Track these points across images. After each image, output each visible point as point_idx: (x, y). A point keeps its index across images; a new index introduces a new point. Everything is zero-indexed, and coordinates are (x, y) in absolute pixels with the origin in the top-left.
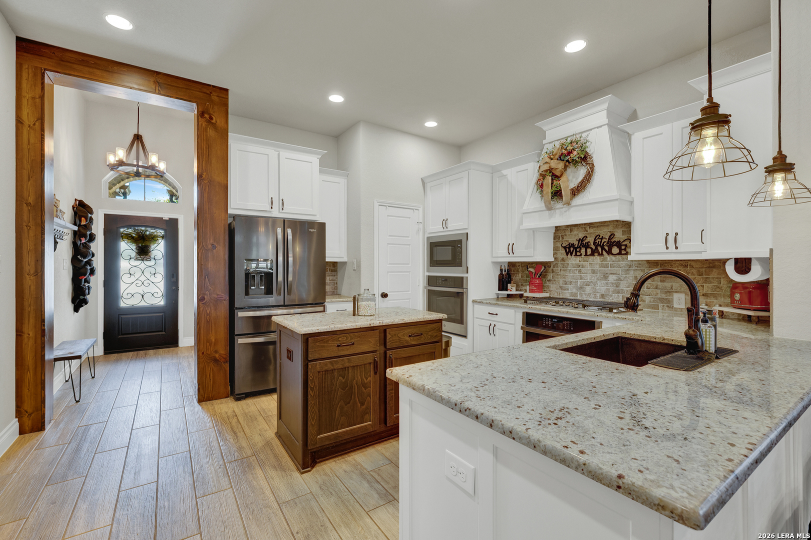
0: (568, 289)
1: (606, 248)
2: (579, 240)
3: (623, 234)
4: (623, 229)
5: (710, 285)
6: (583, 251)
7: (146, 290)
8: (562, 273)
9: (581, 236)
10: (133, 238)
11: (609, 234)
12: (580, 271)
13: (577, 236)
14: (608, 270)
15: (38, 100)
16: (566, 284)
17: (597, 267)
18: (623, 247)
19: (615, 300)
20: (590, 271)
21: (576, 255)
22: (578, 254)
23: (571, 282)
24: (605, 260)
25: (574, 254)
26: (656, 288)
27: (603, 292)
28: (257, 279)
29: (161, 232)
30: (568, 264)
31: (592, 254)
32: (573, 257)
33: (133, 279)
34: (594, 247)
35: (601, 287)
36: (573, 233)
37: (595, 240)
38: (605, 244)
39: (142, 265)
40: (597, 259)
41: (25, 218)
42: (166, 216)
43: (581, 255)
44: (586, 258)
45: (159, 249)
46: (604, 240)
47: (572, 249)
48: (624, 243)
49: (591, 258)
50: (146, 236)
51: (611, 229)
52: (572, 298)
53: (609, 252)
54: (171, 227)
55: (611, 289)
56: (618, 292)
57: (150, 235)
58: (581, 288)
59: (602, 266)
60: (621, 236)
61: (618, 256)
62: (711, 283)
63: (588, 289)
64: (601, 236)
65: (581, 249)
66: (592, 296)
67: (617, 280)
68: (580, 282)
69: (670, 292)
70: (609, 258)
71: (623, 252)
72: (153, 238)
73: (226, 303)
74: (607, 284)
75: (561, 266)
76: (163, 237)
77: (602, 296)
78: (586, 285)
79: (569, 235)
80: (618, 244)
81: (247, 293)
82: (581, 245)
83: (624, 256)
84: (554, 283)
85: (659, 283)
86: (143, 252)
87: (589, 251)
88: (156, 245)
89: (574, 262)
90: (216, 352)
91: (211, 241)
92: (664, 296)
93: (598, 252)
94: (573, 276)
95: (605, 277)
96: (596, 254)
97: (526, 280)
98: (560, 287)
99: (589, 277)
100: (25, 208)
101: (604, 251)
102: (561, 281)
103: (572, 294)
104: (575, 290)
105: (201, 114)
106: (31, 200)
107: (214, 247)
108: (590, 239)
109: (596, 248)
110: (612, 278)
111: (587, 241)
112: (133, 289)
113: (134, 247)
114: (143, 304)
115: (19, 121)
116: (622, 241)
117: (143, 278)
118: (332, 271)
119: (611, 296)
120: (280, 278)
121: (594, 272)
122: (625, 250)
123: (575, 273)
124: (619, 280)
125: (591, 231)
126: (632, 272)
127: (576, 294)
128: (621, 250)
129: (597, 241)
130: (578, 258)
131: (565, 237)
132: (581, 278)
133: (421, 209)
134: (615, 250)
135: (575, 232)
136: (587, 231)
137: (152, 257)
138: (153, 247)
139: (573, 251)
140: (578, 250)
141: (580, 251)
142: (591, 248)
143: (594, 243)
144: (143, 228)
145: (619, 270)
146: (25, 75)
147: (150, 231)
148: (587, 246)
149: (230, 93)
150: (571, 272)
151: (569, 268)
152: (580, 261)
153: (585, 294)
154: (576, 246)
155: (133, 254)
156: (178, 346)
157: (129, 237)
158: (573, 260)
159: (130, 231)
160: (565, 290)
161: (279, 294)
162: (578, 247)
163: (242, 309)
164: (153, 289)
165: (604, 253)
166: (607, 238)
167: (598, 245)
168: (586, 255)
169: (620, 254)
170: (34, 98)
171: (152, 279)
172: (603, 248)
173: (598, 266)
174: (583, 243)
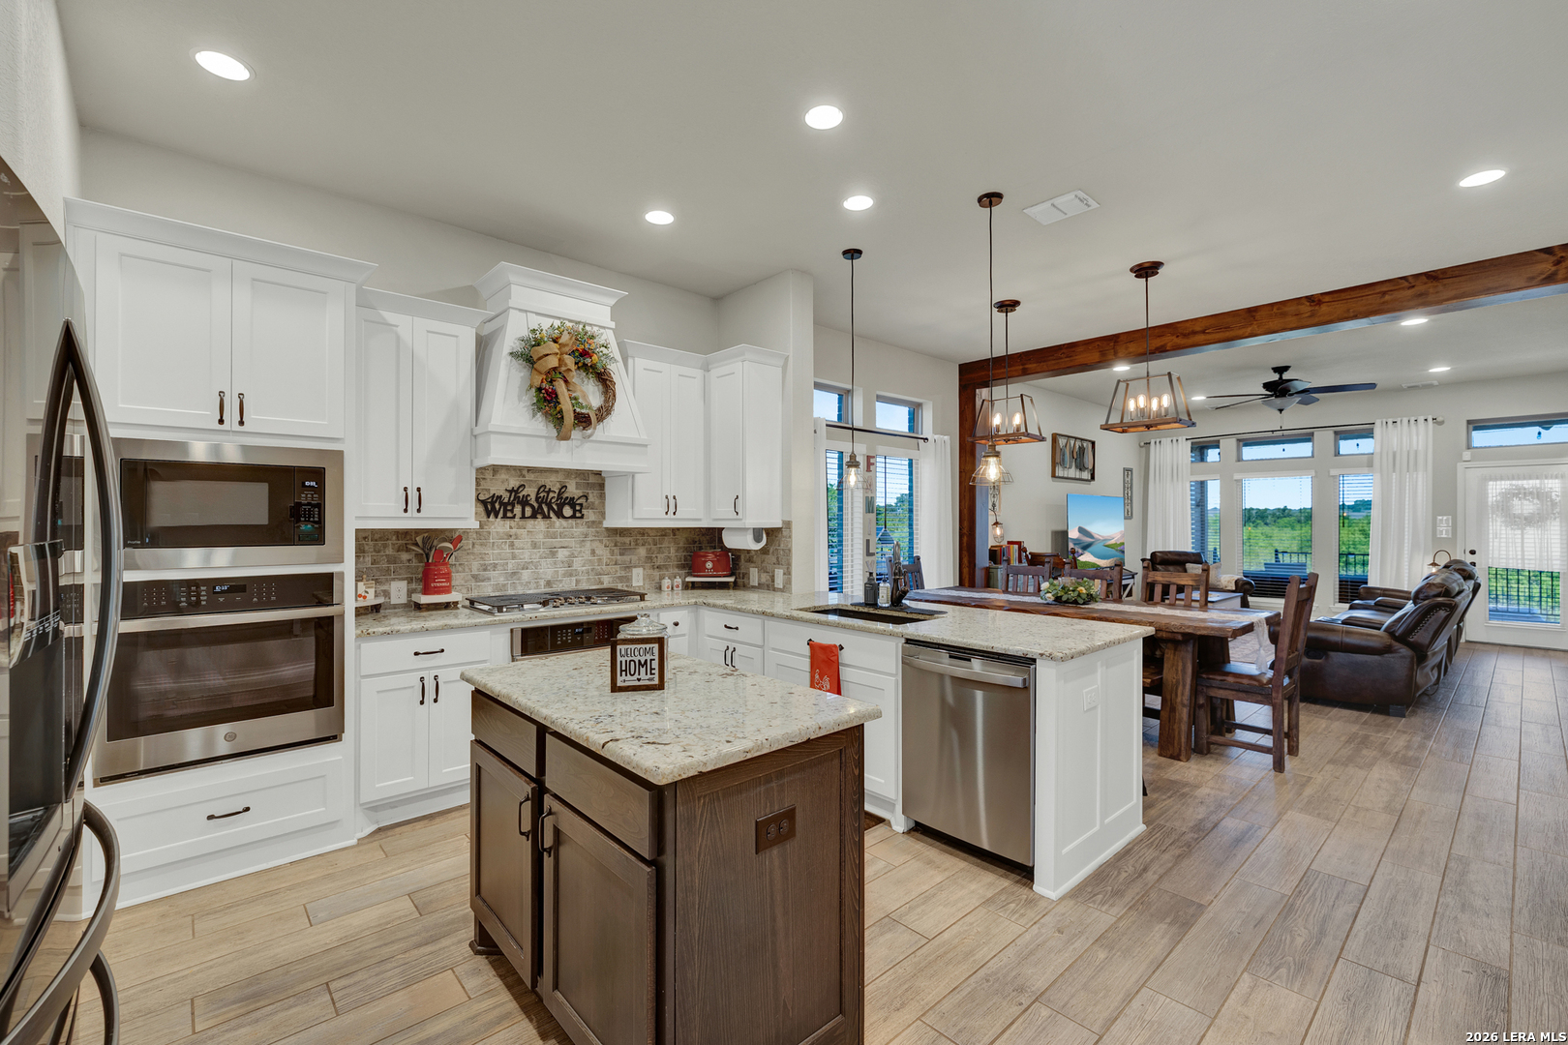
0: (489, 579)
1: (555, 507)
2: (511, 492)
3: (577, 489)
4: (578, 480)
5: (662, 556)
6: (518, 509)
8: (478, 549)
9: (514, 483)
11: (558, 486)
12: (512, 545)
13: (506, 484)
14: (556, 542)
16: (485, 570)
17: (540, 538)
18: (578, 508)
19: (567, 588)
20: (529, 544)
21: (505, 517)
22: (509, 514)
23: (495, 566)
24: (551, 526)
25: (501, 514)
26: (616, 564)
27: (549, 578)
30: (489, 533)
31: (534, 516)
32: (499, 520)
34: (536, 505)
35: (547, 570)
36: (498, 476)
37: (538, 493)
38: (553, 501)
40: (540, 524)
43: (514, 517)
44: (522, 522)
46: (551, 495)
47: (497, 506)
48: (578, 502)
49: (531, 522)
51: (560, 477)
52: (497, 594)
53: (560, 515)
55: (561, 571)
56: (571, 575)
58: (514, 573)
59: (548, 535)
60: (575, 491)
61: (570, 521)
62: (663, 553)
63: (526, 575)
64: (548, 487)
65: (513, 506)
66: (533, 585)
67: (569, 556)
68: (511, 565)
69: (628, 568)
70: (558, 522)
71: (578, 515)
74: (555, 563)
75: (475, 536)
77: (549, 583)
78: (523, 569)
79: (491, 480)
80: (572, 503)
82: (514, 500)
83: (579, 521)
84: (460, 569)
85: (619, 557)
87: (528, 511)
89: (500, 530)
92: (623, 573)
93: (543, 513)
94: (499, 554)
95: (553, 554)
96: (539, 516)
97: (389, 569)
98: (473, 576)
99: (526, 555)
101: (551, 512)
102: (475, 566)
103: (497, 587)
104: (502, 579)
108: (530, 492)
109: (540, 507)
110: (562, 554)
111: (523, 493)
116: (576, 497)
119: (561, 581)
121: (535, 545)
122: (580, 511)
123: (502, 549)
124: (572, 556)
125: (530, 477)
126: (588, 544)
127: (504, 585)
128: (575, 511)
129: (542, 495)
130: (508, 522)
131: (482, 482)
132: (514, 558)
134: (567, 511)
135: (503, 476)
136: (524, 476)
139: (500, 509)
140: (509, 508)
141: (512, 511)
142: (532, 506)
143: (537, 499)
145: (571, 542)
148: (524, 502)
150: (495, 548)
151: (491, 541)
152: (511, 528)
153: (521, 584)
154: (506, 500)
158: (499, 526)
160: (483, 581)
162: (508, 503)
165: (552, 514)
166: (557, 491)
167: (542, 502)
168: (523, 517)
169: (573, 517)
172: (550, 507)
173: (541, 536)
174: (517, 497)
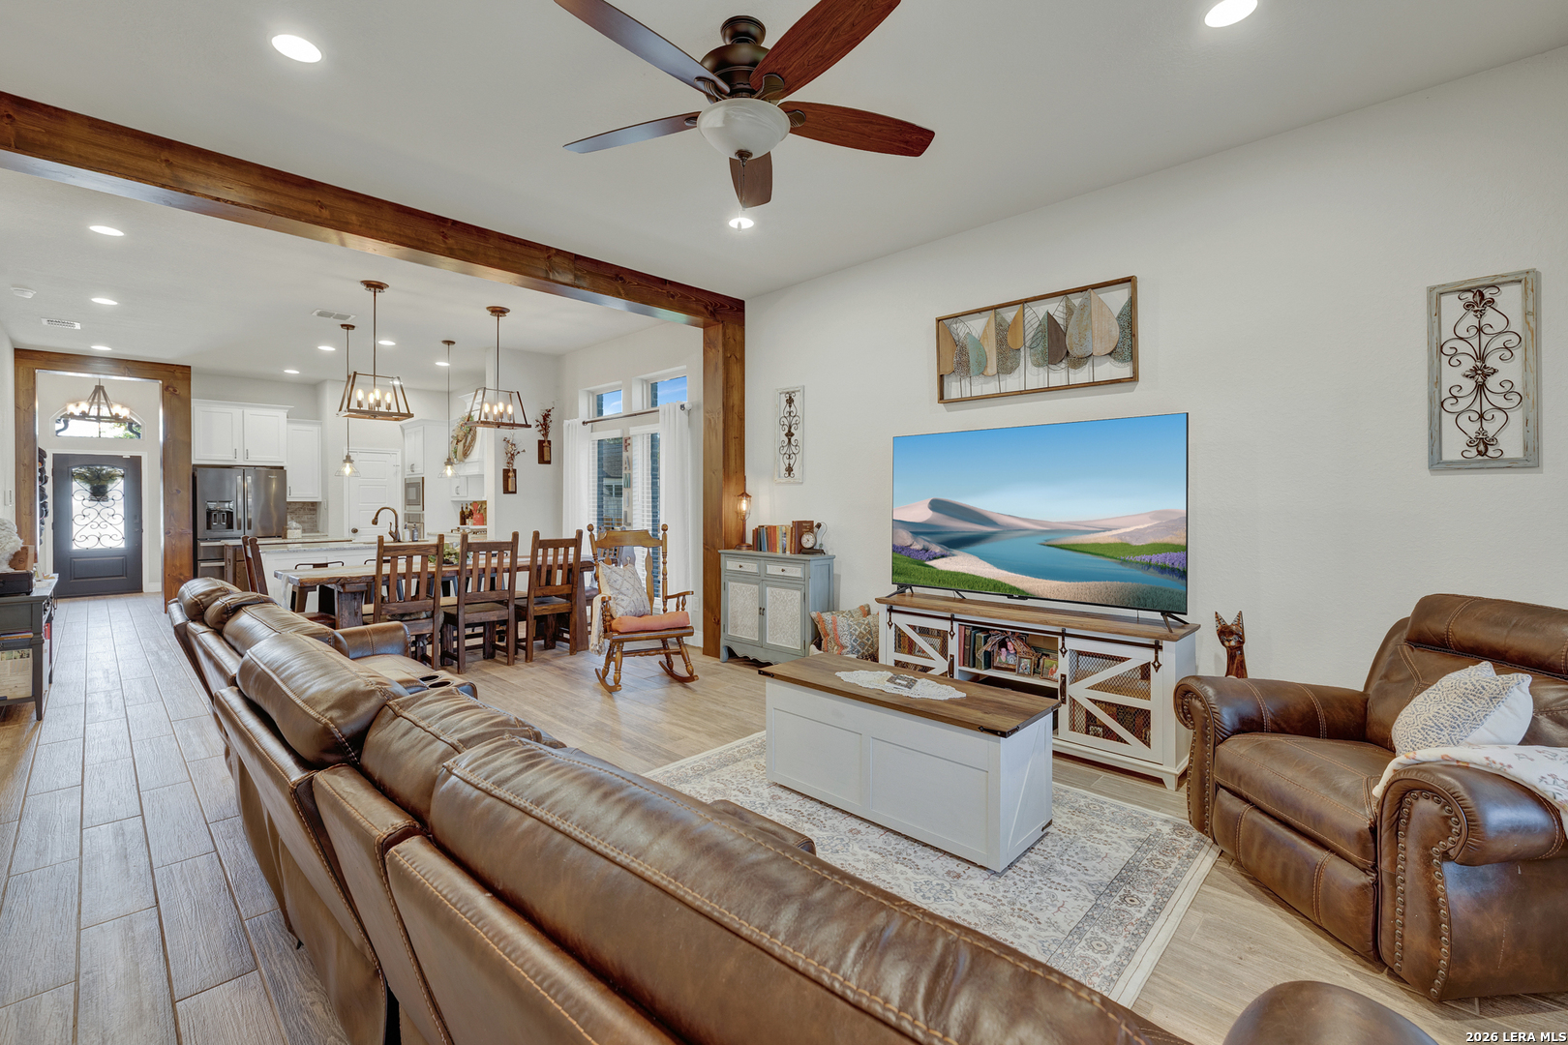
7: (103, 532)
10: (86, 477)
15: (31, 391)
28: (218, 517)
29: (120, 471)
33: (87, 521)
39: (99, 506)
41: (22, 475)
42: (127, 455)
45: (117, 489)
50: (103, 475)
54: (133, 466)
57: (108, 473)
72: (111, 477)
73: (191, 536)
76: (123, 476)
81: (209, 527)
86: (99, 493)
88: (114, 485)
90: (181, 574)
91: (176, 488)
100: (22, 468)
105: (165, 389)
106: (26, 462)
107: (179, 492)
112: (87, 531)
113: (88, 487)
114: (99, 546)
115: (17, 407)
117: (99, 520)
118: (310, 510)
120: (240, 516)
133: (399, 454)
137: (110, 497)
138: (110, 486)
144: (98, 468)
146: (21, 374)
147: (107, 469)
149: (192, 368)
155: (88, 495)
156: (142, 592)
157: (83, 477)
159: (83, 470)
161: (239, 528)
163: (206, 540)
164: (110, 530)
170: (27, 390)
171: (111, 520)
